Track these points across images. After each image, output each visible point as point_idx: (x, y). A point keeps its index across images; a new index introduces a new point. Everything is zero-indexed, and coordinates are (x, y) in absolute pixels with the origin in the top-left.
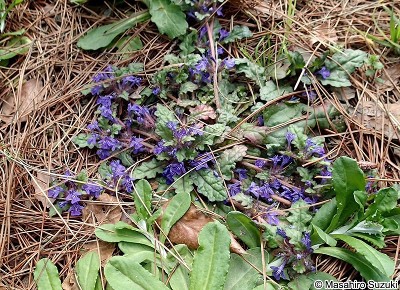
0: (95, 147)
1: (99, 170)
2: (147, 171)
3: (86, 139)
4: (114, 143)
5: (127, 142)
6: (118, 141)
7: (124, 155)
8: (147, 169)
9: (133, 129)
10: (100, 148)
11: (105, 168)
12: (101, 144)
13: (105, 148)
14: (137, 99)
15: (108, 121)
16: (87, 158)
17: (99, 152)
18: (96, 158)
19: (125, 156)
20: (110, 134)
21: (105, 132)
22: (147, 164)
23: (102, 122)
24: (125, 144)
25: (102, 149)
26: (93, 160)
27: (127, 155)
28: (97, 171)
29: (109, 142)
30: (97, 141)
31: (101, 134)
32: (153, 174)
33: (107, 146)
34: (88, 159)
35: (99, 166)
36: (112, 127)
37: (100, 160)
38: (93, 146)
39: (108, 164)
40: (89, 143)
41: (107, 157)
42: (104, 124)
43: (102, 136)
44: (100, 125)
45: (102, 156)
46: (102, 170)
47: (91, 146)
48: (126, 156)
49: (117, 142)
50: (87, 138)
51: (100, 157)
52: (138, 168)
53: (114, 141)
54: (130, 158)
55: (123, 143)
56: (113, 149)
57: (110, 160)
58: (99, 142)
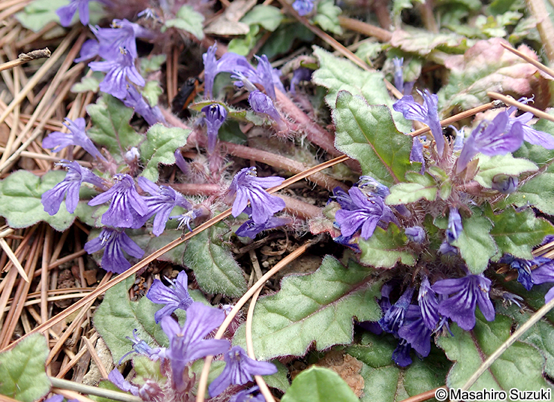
0: (78, 222)
1: (98, 319)
2: (310, 312)
3: (38, 191)
4: (159, 201)
5: (208, 194)
6: (178, 194)
7: (203, 250)
8: (306, 303)
9: (228, 147)
10: (99, 224)
11: (126, 311)
12: (106, 209)
13: (122, 225)
14: (233, 37)
15: (129, 115)
16: (44, 271)
17: (95, 243)
18: (86, 269)
19: (206, 255)
20: (138, 166)
21: (119, 160)
22: (304, 284)
23: (105, 121)
24: (205, 205)
25: (109, 230)
26: (74, 277)
27: (217, 249)
28: (91, 325)
29: (141, 199)
30: (86, 197)
31: (104, 170)
32: (335, 326)
33: (130, 216)
34: (51, 272)
35: (98, 301)
36: (148, 139)
37: (100, 273)
38: (70, 220)
39: (137, 292)
40: (52, 207)
41: (132, 261)
42: (112, 130)
43: (106, 176)
44: (97, 135)
45: (107, 260)
46: (111, 318)
47: (62, 220)
48: (213, 255)
49: (172, 198)
50: (45, 187)
51: (100, 262)
52: (269, 303)
53: (158, 192)
54: (230, 262)
55: (193, 202)
56: (158, 228)
57: (145, 274)
58: (94, 202)
